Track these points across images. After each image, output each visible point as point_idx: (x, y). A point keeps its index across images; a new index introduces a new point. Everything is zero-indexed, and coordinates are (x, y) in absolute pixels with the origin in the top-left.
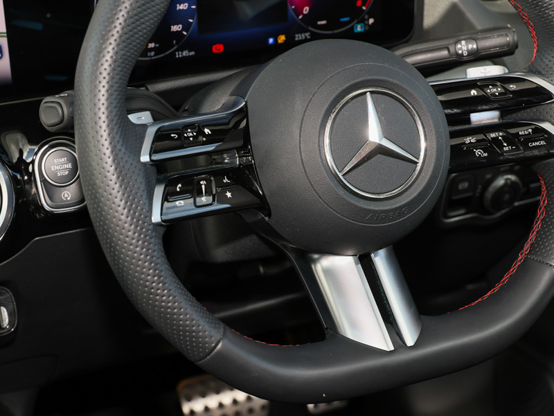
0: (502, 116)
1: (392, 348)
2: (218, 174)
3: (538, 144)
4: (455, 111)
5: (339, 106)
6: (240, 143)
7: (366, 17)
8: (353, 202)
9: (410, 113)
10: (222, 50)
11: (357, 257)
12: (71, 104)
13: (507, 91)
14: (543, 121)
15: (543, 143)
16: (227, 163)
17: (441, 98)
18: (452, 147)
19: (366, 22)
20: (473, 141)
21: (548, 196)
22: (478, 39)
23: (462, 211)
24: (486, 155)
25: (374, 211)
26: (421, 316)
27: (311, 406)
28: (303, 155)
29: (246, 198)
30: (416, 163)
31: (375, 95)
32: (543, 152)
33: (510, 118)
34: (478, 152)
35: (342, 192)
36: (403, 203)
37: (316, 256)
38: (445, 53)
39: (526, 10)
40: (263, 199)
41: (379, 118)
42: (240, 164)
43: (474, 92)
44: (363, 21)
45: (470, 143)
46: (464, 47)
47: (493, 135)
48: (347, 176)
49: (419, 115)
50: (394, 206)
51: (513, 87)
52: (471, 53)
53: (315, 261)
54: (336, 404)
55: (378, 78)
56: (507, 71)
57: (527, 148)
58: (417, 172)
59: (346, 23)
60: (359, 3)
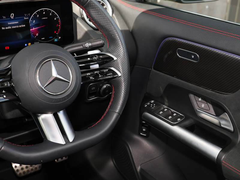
0: (99, 66)
1: (65, 143)
3: (110, 74)
4: (83, 65)
5: (41, 65)
6: (9, 79)
7: (58, 36)
8: (48, 96)
9: (66, 66)
10: (9, 48)
11: (52, 114)
13: (100, 58)
14: (111, 67)
15: (111, 74)
16: (6, 86)
17: (77, 61)
19: (58, 38)
20: (89, 74)
21: (115, 90)
22: (92, 42)
23: (94, 97)
24: (94, 78)
25: (55, 99)
26: (76, 132)
27: (56, 160)
28: (30, 82)
29: (12, 97)
30: (69, 82)
31: (54, 61)
32: (112, 77)
33: (102, 66)
34: (91, 78)
35: (44, 93)
36: (65, 96)
37: (39, 115)
38: (81, 47)
39: (104, 32)
40: (18, 97)
41: (56, 68)
42: (10, 86)
43: (89, 59)
44: (57, 38)
45: (89, 75)
46: (88, 45)
47: (96, 72)
48: (45, 88)
49: (69, 67)
50: (62, 97)
51: (101, 57)
52: (90, 47)
54: (64, 158)
55: (54, 55)
56: (100, 52)
57: (106, 76)
58: (70, 85)
59: (51, 39)
60: (55, 32)
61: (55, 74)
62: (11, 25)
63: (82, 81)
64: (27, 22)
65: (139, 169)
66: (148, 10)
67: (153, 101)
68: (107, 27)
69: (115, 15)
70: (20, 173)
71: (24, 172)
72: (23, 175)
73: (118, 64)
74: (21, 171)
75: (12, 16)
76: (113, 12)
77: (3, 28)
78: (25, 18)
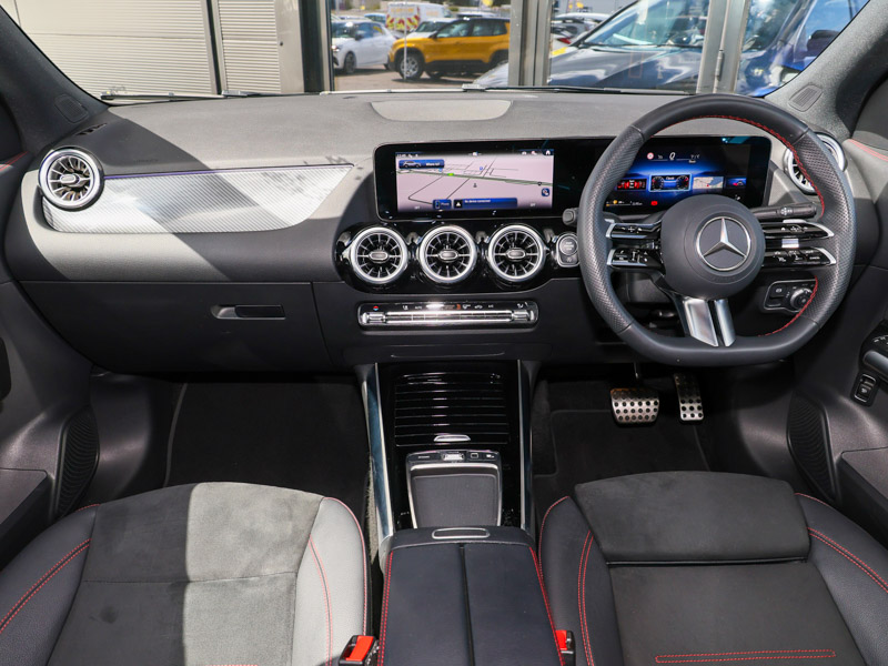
0: (800, 244)
1: (717, 346)
2: (642, 251)
3: (816, 259)
4: (772, 238)
8: (707, 270)
11: (706, 300)
12: (577, 213)
13: (803, 230)
14: (821, 247)
15: (818, 258)
16: (648, 246)
18: (766, 258)
20: (780, 254)
22: (795, 209)
24: (785, 261)
25: (718, 276)
30: (744, 257)
31: (728, 221)
32: (817, 263)
33: (804, 245)
34: (781, 259)
36: (733, 275)
37: (686, 297)
38: (774, 213)
40: (663, 265)
41: (727, 232)
43: (783, 229)
46: (785, 211)
47: (791, 252)
48: (706, 257)
50: (729, 276)
51: (806, 229)
52: (788, 215)
53: (685, 300)
56: (806, 222)
57: (808, 260)
58: (743, 261)
61: (724, 239)
63: (764, 262)
65: (835, 459)
68: (828, 181)
69: (849, 170)
70: (621, 418)
71: (627, 418)
72: (624, 420)
73: (833, 244)
74: (624, 415)
75: (673, 155)
76: (846, 166)
78: (691, 161)
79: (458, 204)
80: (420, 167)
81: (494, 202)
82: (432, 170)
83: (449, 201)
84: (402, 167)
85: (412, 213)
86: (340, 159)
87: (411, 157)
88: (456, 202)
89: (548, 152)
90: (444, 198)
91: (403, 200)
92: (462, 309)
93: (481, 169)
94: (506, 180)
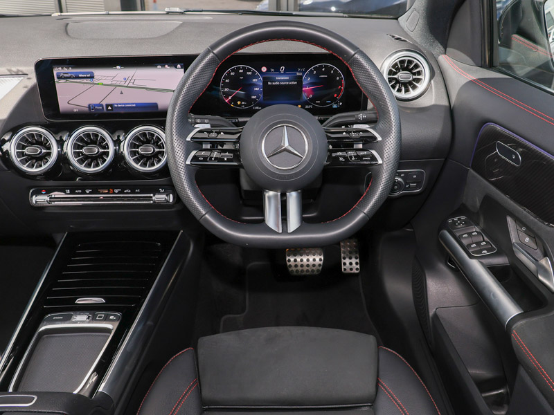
0: (362, 146)
1: (281, 232)
3: (367, 159)
5: (271, 130)
7: (339, 102)
8: (269, 169)
9: (303, 137)
14: (372, 149)
15: (369, 159)
20: (341, 154)
22: (367, 114)
24: (344, 160)
30: (302, 158)
31: (287, 127)
32: (368, 163)
34: (341, 159)
35: (266, 165)
36: (292, 173)
38: (354, 118)
41: (288, 137)
43: (344, 134)
44: (337, 103)
46: (361, 116)
47: (350, 153)
48: (269, 158)
49: (306, 138)
50: (288, 174)
51: (361, 133)
52: (363, 120)
53: (266, 192)
55: (290, 121)
57: (362, 160)
58: (302, 161)
59: (330, 103)
60: (335, 95)
62: (279, 81)
63: (327, 161)
64: (299, 79)
65: (432, 313)
66: (478, 79)
67: (463, 218)
69: (434, 81)
70: (292, 271)
71: (297, 271)
72: (295, 273)
73: (381, 147)
74: (294, 269)
75: (282, 69)
76: (432, 77)
77: (269, 83)
78: (298, 74)
79: (110, 108)
80: (74, 78)
81: (139, 106)
82: (85, 81)
83: (101, 105)
84: (59, 78)
85: (70, 115)
86: (19, 71)
87: (65, 70)
88: (107, 106)
89: (179, 66)
90: (98, 102)
91: (64, 104)
92: (114, 193)
93: (125, 79)
94: (147, 89)
